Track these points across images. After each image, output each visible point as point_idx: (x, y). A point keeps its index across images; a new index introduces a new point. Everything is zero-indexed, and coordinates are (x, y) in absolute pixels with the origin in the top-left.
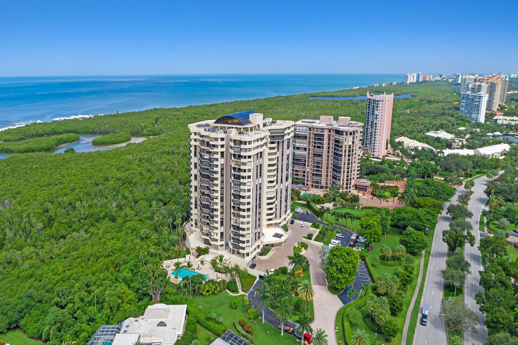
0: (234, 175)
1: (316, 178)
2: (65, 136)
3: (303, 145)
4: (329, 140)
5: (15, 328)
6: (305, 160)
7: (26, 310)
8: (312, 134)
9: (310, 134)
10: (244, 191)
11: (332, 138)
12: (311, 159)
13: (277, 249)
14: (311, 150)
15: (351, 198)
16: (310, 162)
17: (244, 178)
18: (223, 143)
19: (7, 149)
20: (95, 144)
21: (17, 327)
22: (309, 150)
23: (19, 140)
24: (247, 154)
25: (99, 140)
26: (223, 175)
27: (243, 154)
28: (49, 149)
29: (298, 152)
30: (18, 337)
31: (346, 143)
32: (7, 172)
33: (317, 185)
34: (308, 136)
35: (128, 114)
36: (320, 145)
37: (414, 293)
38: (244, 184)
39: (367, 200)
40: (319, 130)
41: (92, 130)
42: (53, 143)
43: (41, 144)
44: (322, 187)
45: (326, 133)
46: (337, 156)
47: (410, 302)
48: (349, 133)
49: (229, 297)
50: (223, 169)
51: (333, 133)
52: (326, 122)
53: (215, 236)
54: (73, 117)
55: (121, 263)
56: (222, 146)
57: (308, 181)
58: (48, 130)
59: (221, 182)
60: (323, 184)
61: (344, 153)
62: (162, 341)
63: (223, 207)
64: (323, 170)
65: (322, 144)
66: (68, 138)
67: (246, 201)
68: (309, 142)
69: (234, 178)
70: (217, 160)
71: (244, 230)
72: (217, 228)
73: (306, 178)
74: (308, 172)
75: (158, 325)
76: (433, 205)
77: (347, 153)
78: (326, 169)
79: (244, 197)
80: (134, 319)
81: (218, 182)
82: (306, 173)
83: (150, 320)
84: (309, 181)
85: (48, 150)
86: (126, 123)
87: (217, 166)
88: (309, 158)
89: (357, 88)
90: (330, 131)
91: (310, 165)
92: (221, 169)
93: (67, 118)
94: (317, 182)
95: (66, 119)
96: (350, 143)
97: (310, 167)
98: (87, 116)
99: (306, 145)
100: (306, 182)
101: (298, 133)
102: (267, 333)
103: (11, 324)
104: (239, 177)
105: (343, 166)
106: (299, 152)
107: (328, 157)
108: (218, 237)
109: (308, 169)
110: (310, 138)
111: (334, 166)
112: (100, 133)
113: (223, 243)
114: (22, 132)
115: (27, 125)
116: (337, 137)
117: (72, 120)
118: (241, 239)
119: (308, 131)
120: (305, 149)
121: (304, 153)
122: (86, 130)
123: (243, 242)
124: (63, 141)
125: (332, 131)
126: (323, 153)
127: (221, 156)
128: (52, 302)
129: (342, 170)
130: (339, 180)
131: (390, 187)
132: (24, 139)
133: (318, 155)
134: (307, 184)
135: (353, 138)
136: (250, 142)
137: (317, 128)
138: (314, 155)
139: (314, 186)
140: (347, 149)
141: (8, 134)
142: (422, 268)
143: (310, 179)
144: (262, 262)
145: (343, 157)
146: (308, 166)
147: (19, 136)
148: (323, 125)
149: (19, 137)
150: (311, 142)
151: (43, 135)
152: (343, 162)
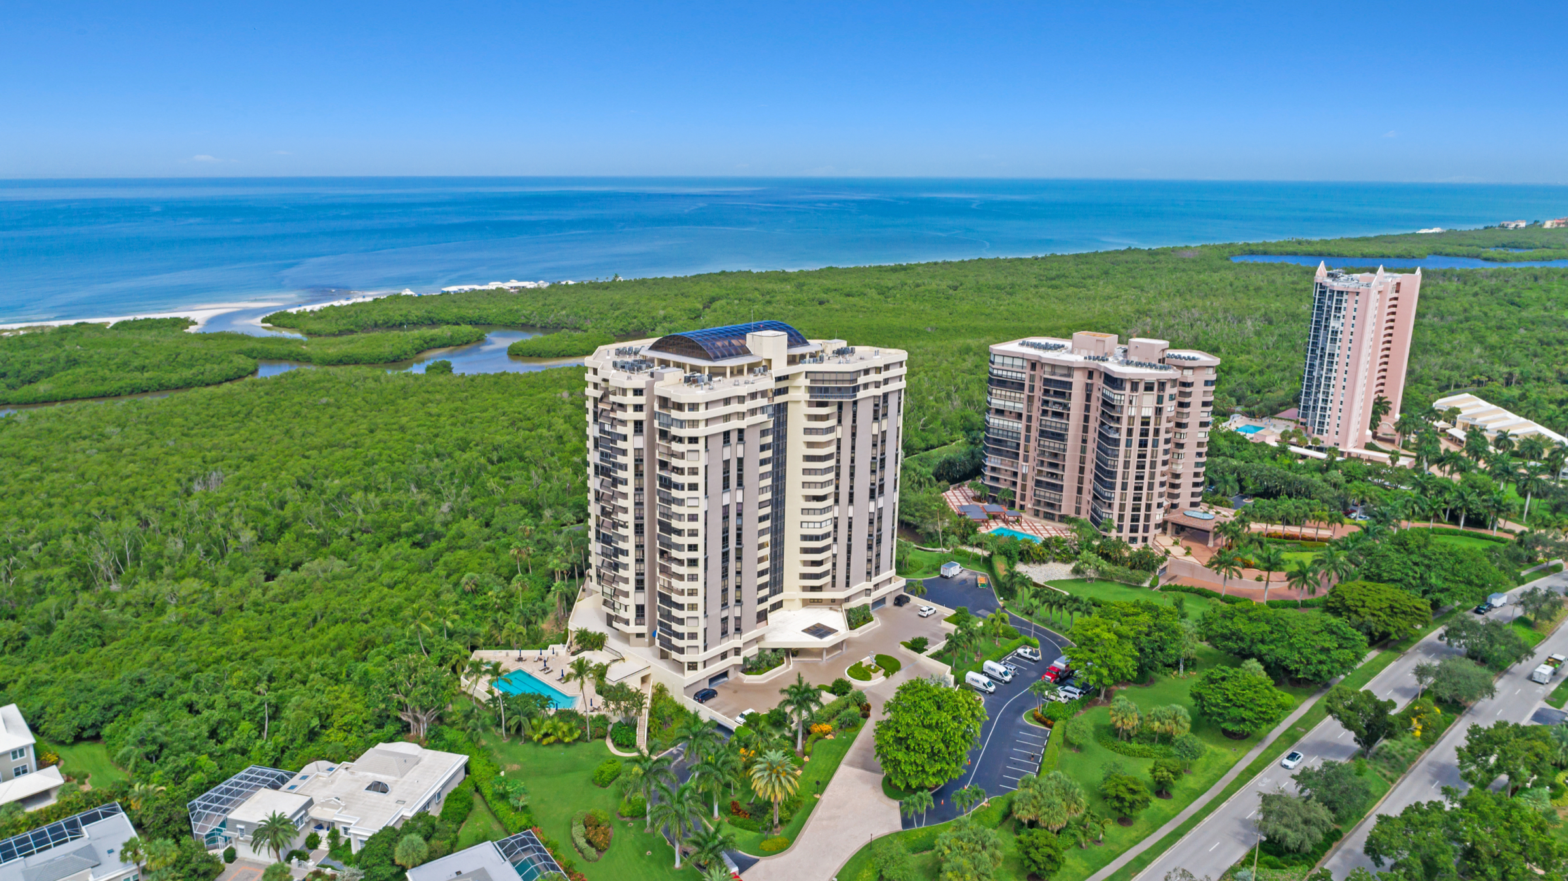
0: (661, 478)
1: (1048, 494)
2: (444, 331)
3: (1012, 404)
4: (1088, 398)
5: (90, 739)
6: (1018, 444)
7: (121, 707)
8: (1037, 379)
9: (1032, 378)
10: (680, 517)
11: (1096, 394)
12: (1033, 444)
13: (805, 664)
14: (1034, 419)
15: (1131, 559)
16: (1031, 449)
17: (679, 487)
18: (640, 400)
19: (299, 354)
20: (515, 353)
21: (97, 738)
22: (1029, 418)
23: (341, 333)
24: (686, 432)
25: (524, 347)
26: (642, 475)
27: (674, 431)
28: (396, 361)
29: (996, 421)
30: (93, 756)
31: (1130, 411)
32: (257, 409)
33: (1049, 510)
34: (1027, 383)
35: (643, 282)
36: (1060, 410)
37: (1148, 835)
38: (681, 502)
39: (1192, 567)
40: (1058, 371)
41: (523, 320)
42: (408, 347)
43: (379, 346)
44: (1063, 519)
45: (1078, 381)
46: (1107, 443)
47: (1114, 858)
48: (1141, 387)
49: (602, 757)
50: (642, 460)
51: (1098, 382)
52: (1088, 349)
53: (622, 611)
54: (493, 286)
55: (379, 640)
56: (638, 408)
57: (1023, 498)
58: (415, 313)
59: (636, 489)
60: (1067, 508)
61: (1123, 437)
62: (354, 822)
63: (642, 546)
64: (1066, 474)
65: (1066, 406)
66: (451, 337)
67: (686, 540)
68: (1030, 399)
69: (661, 485)
70: (625, 438)
71: (680, 607)
72: (626, 595)
73: (1018, 491)
74: (1024, 476)
75: (368, 788)
76: (1392, 607)
77: (1136, 437)
78: (1077, 474)
79: (679, 532)
80: (329, 764)
81: (630, 489)
82: (1020, 476)
83: (361, 774)
84: (1028, 497)
85: (394, 361)
86: (615, 307)
87: (624, 452)
88: (1027, 439)
89: (1436, 230)
90: (1090, 374)
91: (1031, 459)
92: (636, 460)
93: (477, 287)
94: (1051, 506)
95: (474, 290)
96: (1149, 412)
97: (1031, 463)
98: (530, 285)
99: (1020, 406)
100: (1018, 500)
101: (1000, 372)
102: (642, 855)
103: (83, 729)
104: (667, 483)
105: (1120, 470)
106: (1001, 422)
107: (1084, 441)
108: (631, 614)
109: (1024, 468)
110: (1032, 389)
111: (1098, 467)
112: (544, 329)
113: (643, 629)
114: (350, 317)
115: (376, 300)
116: (1109, 391)
117: (489, 293)
118: (675, 627)
119: (1028, 371)
120: (1019, 416)
121: (1015, 425)
122: (509, 318)
123: (680, 636)
124: (438, 343)
125: (1096, 375)
126: (1066, 430)
127: (636, 431)
128: (179, 699)
129: (1119, 481)
130: (1110, 506)
131: (1304, 539)
132: (352, 332)
133: (1053, 433)
134: (1022, 507)
135: (1160, 400)
136: (694, 407)
137: (1053, 366)
138: (1043, 433)
139: (1041, 515)
140: (1137, 428)
141: (320, 318)
142: (1232, 775)
143: (1029, 493)
144: (740, 688)
145: (1122, 447)
146: (1026, 460)
147: (343, 324)
148: (1078, 359)
149: (342, 328)
150: (1036, 399)
151: (401, 324)
152: (1121, 459)
